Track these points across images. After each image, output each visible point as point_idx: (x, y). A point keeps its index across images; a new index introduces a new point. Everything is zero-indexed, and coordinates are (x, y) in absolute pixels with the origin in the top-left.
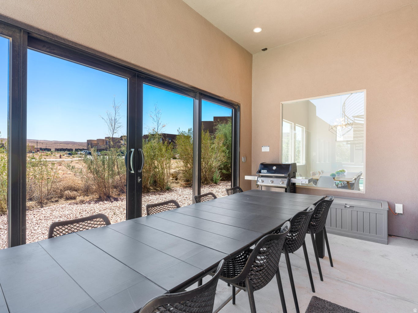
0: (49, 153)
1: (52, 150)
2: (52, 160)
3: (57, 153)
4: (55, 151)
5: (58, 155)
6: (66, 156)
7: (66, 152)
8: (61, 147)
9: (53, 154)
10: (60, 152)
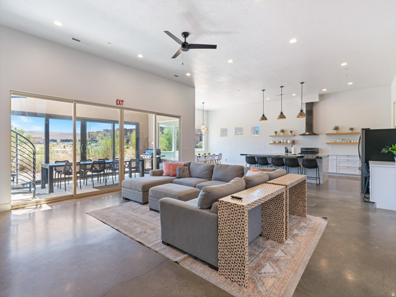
0: (55, 143)
1: (58, 141)
2: (57, 150)
3: (62, 144)
4: (61, 142)
5: (62, 146)
6: (69, 147)
7: (70, 142)
8: (66, 139)
9: (59, 145)
10: (65, 142)
